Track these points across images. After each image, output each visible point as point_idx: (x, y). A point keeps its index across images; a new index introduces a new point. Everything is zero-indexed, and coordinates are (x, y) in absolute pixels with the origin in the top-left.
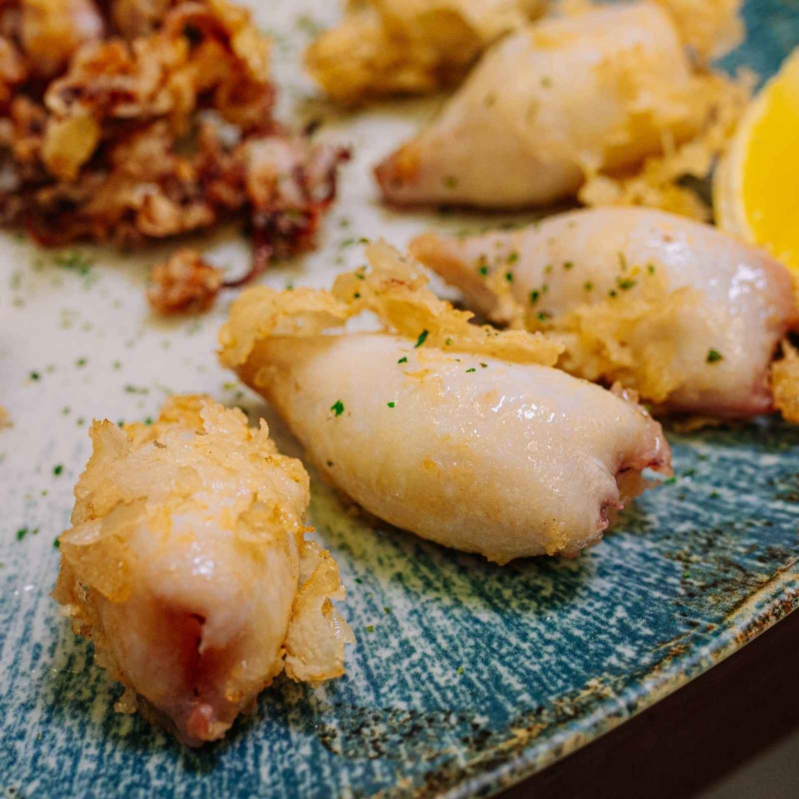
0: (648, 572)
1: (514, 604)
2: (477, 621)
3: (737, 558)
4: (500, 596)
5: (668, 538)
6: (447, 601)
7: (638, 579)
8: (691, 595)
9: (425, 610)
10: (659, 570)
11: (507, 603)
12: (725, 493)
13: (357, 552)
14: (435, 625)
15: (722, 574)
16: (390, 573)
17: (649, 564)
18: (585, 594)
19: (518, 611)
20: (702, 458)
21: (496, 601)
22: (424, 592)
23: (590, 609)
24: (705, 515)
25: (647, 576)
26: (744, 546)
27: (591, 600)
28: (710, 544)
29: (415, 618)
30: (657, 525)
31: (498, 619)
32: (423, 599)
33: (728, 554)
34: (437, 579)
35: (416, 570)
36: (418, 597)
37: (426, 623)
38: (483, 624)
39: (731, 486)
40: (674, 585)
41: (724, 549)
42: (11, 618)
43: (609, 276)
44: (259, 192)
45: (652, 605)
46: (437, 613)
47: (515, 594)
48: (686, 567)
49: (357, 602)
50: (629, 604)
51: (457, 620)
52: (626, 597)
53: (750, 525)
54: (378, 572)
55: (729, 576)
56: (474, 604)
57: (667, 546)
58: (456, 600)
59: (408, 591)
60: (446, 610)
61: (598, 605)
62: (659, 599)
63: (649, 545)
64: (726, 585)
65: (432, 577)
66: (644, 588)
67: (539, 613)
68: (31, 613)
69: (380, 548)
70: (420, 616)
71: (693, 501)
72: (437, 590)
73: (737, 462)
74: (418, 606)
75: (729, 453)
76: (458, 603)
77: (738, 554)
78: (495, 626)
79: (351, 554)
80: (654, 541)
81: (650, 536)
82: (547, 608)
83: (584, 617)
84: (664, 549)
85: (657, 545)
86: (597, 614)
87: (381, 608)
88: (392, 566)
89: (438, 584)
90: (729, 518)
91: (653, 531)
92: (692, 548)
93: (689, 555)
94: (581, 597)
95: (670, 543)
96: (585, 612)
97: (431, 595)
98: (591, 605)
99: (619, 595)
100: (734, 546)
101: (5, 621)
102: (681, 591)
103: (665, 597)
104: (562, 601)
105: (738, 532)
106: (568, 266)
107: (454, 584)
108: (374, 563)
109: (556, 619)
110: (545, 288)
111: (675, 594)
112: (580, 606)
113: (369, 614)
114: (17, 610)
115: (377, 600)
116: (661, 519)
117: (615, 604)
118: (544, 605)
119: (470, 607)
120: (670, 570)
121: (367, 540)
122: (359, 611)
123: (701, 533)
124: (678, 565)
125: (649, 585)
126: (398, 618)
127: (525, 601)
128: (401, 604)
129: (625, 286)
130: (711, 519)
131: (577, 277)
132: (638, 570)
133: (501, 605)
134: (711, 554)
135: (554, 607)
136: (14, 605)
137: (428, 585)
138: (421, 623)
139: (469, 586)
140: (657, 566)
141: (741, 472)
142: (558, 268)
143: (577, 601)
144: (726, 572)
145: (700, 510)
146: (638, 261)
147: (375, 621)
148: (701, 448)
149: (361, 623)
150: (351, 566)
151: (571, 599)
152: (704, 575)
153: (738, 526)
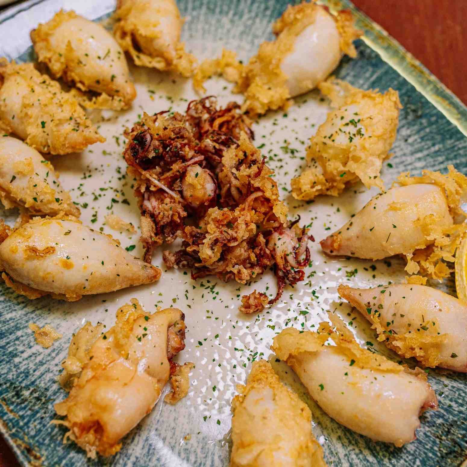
0: (427, 443)
1: (381, 454)
2: (368, 461)
3: (458, 440)
4: (376, 450)
5: (434, 426)
6: (357, 451)
7: (424, 446)
8: (442, 457)
9: (350, 454)
10: (431, 442)
11: (378, 453)
12: (453, 404)
13: (324, 426)
14: (354, 462)
15: (453, 448)
16: (337, 435)
17: (427, 439)
18: (405, 451)
19: (382, 458)
20: (446, 386)
21: (374, 452)
22: (349, 446)
23: (407, 459)
24: (447, 416)
25: (427, 445)
26: (461, 434)
27: (407, 455)
28: (448, 432)
29: (346, 458)
30: (429, 419)
31: (375, 461)
32: (349, 449)
33: (455, 437)
34: (353, 440)
35: (345, 435)
36: (347, 448)
37: (350, 461)
38: (370, 463)
39: (457, 402)
40: (436, 451)
41: (453, 434)
42: (206, 456)
43: (417, 323)
45: (429, 460)
46: (354, 456)
47: (381, 449)
48: (440, 442)
49: (326, 449)
50: (421, 458)
51: (361, 460)
52: (420, 455)
53: (463, 423)
54: (332, 435)
55: (456, 449)
56: (366, 452)
57: (433, 430)
58: (360, 450)
59: (343, 445)
60: (357, 455)
61: (410, 457)
62: (431, 458)
63: (427, 429)
64: (455, 454)
65: (351, 438)
66: (426, 451)
67: (390, 459)
68: (213, 454)
69: (332, 424)
70: (348, 457)
71: (442, 408)
72: (353, 445)
73: (459, 389)
74: (347, 453)
75: (455, 384)
76: (361, 452)
77: (458, 438)
78: (375, 464)
79: (322, 427)
80: (429, 427)
81: (427, 424)
82: (393, 457)
83: (405, 463)
84: (432, 431)
85: (430, 429)
86: (410, 462)
87: (334, 453)
88: (337, 432)
89: (353, 442)
90: (456, 419)
91: (428, 422)
92: (442, 432)
93: (441, 436)
94: (404, 453)
95: (434, 428)
96: (406, 461)
97: (351, 448)
98: (407, 457)
99: (417, 453)
100: (458, 433)
101: (204, 458)
102: (439, 454)
103: (433, 457)
104: (397, 454)
105: (458, 427)
106: (402, 316)
107: (359, 442)
108: (330, 430)
109: (396, 463)
110: (393, 322)
111: (436, 455)
112: (404, 457)
113: (330, 455)
114: (208, 453)
115: (333, 450)
116: (431, 416)
117: (416, 458)
118: (391, 455)
119: (365, 454)
120: (434, 442)
121: (327, 420)
122: (327, 454)
123: (445, 425)
124: (438, 441)
125: (427, 449)
126: (341, 458)
127: (385, 453)
128: (341, 451)
129: (424, 328)
130: (449, 418)
131: (405, 320)
132: (424, 441)
133: (376, 454)
134: (449, 437)
135: (394, 457)
136: (207, 450)
137: (350, 442)
138: (349, 460)
139: (364, 444)
140: (430, 440)
141: (459, 395)
142: (398, 315)
143: (402, 455)
144: (455, 447)
145: (445, 413)
146: (429, 318)
147: (333, 459)
148: (447, 382)
149: (328, 459)
150: (322, 432)
151: (401, 453)
152: (447, 447)
153: (458, 423)
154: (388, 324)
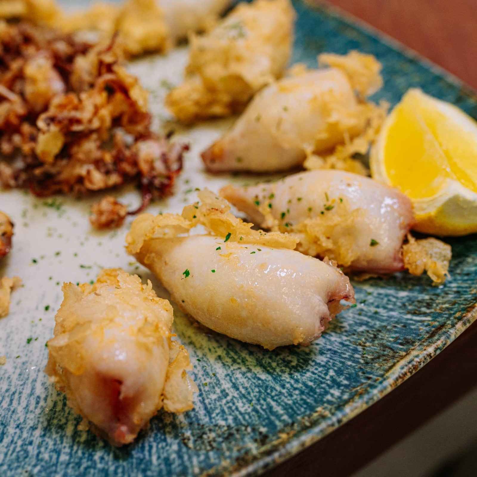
0: (344, 352)
1: (278, 370)
2: (259, 379)
3: (389, 344)
4: (271, 366)
5: (354, 334)
6: (244, 369)
7: (340, 356)
8: (367, 363)
9: (233, 374)
10: (350, 351)
11: (274, 370)
12: (381, 310)
13: (198, 346)
14: (238, 381)
15: (382, 352)
16: (215, 355)
17: (345, 348)
18: (313, 364)
19: (280, 373)
20: (370, 294)
21: (269, 368)
22: (232, 365)
23: (316, 372)
24: (372, 323)
25: (344, 354)
26: (393, 338)
27: (317, 367)
28: (375, 337)
29: (228, 378)
30: (348, 328)
31: (270, 378)
32: (232, 368)
33: (384, 342)
34: (239, 358)
35: (228, 354)
36: (230, 367)
37: (234, 381)
38: (262, 380)
39: (385, 308)
40: (358, 358)
41: (382, 339)
42: (24, 383)
43: (320, 204)
44: (144, 167)
45: (347, 369)
46: (239, 376)
47: (278, 365)
48: (364, 349)
49: (199, 371)
50: (336, 368)
51: (249, 379)
52: (334, 364)
53: (395, 327)
54: (209, 356)
55: (386, 353)
56: (257, 370)
57: (353, 338)
58: (248, 368)
59: (224, 365)
60: (244, 374)
61: (320, 369)
62: (351, 366)
63: (345, 338)
64: (384, 358)
65: (236, 357)
66: (343, 360)
67: (290, 374)
68: (35, 381)
69: (209, 343)
70: (231, 377)
71: (366, 316)
72: (239, 363)
73: (387, 295)
74: (229, 372)
75: (382, 291)
76: (250, 370)
77: (390, 341)
78: (269, 381)
79: (195, 346)
80: (346, 336)
81: (345, 334)
82: (295, 372)
83: (313, 376)
84: (352, 340)
85: (349, 338)
86: (320, 374)
87: (211, 374)
88: (216, 352)
89: (239, 361)
90: (384, 324)
91: (346, 331)
92: (365, 339)
93: (365, 343)
94: (311, 366)
95: (355, 337)
96: (313, 373)
97: (236, 366)
98: (316, 369)
99: (330, 364)
100: (388, 338)
101: (21, 385)
102: (362, 361)
103: (354, 364)
104: (302, 368)
105: (389, 331)
106: (299, 199)
107: (247, 360)
108: (206, 350)
109: (299, 377)
110: (288, 211)
111: (359, 363)
112: (311, 370)
113: (205, 377)
114: (27, 379)
115: (208, 369)
116: (350, 325)
117: (328, 369)
118: (293, 370)
119: (256, 372)
120: (355, 351)
121: (203, 339)
122: (200, 375)
123: (370, 332)
124: (360, 348)
125: (345, 358)
126: (220, 378)
127: (283, 368)
128: (221, 371)
129: (328, 209)
130: (375, 324)
131: (304, 205)
132: (339, 351)
133: (271, 371)
134: (376, 342)
135: (298, 371)
136: (26, 376)
137: (234, 361)
138: (231, 381)
139: (255, 361)
140: (349, 348)
141: (389, 300)
142: (295, 201)
143: (309, 367)
144: (384, 351)
145: (369, 320)
146: (335, 196)
147: (208, 380)
148: (368, 288)
149: (201, 381)
150: (195, 352)
151: (307, 367)
152: (373, 353)
153: (389, 327)
154: (283, 215)
